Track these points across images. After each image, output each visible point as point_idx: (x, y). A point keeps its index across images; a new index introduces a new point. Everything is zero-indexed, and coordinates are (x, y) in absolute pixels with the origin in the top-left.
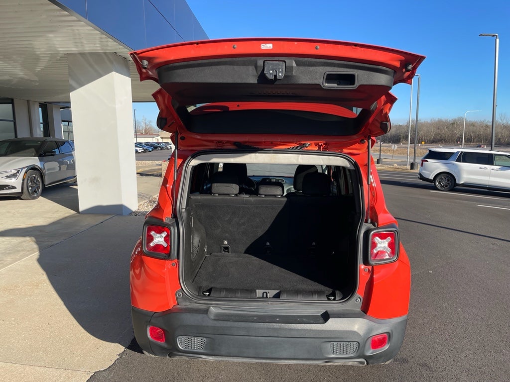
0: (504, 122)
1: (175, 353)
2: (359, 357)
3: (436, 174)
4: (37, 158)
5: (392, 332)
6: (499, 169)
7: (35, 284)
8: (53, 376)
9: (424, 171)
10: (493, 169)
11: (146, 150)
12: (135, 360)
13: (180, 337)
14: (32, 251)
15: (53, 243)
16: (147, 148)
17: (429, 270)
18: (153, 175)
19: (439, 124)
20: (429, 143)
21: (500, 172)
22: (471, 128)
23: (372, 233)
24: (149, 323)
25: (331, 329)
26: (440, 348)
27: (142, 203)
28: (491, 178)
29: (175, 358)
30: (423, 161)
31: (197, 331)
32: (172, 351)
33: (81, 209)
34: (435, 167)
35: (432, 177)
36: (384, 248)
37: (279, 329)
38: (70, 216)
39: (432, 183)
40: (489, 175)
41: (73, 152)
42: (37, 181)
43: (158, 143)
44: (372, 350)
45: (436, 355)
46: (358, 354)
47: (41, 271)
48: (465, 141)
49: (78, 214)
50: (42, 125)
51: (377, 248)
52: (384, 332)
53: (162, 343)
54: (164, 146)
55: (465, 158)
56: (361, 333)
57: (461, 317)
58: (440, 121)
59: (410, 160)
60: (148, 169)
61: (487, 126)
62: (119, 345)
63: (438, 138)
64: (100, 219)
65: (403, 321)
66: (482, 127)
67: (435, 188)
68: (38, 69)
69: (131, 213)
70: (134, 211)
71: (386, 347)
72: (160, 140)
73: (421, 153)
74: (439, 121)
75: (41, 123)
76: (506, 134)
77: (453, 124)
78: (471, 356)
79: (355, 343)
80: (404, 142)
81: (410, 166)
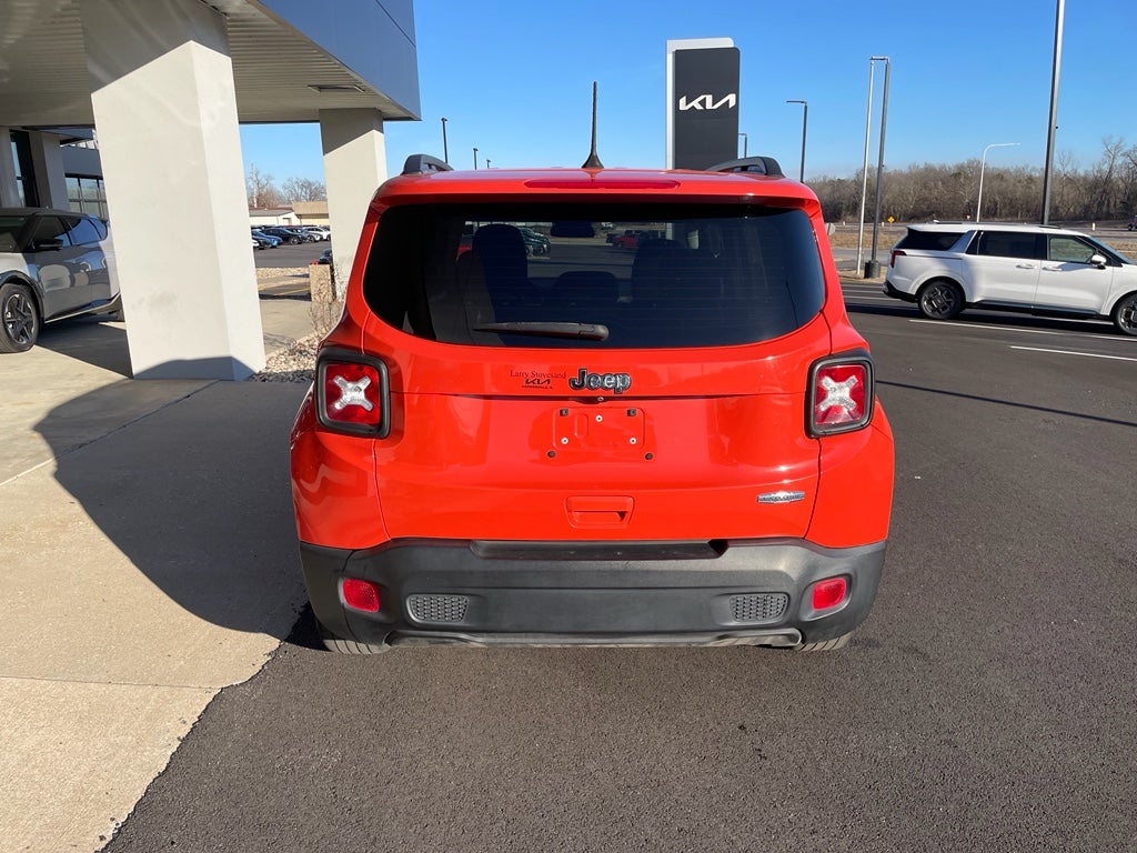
0: (1069, 169)
1: (401, 631)
2: (788, 625)
3: (922, 282)
4: (20, 255)
5: (856, 573)
6: (1060, 267)
7: (58, 523)
8: (131, 700)
9: (896, 277)
10: (1045, 269)
11: (265, 243)
12: (305, 662)
13: (413, 598)
14: (38, 457)
15: (84, 441)
16: (265, 238)
17: (914, 474)
18: (289, 297)
19: (927, 177)
20: (904, 221)
21: (1060, 274)
22: (995, 184)
23: (818, 367)
24: (341, 572)
25: (734, 568)
26: (943, 618)
27: (274, 354)
28: (1039, 288)
29: (402, 646)
30: (895, 254)
31: (450, 583)
32: (393, 628)
33: (136, 368)
34: (922, 267)
35: (913, 290)
36: (842, 400)
37: (624, 571)
38: (110, 385)
39: (913, 301)
40: (1037, 281)
41: (101, 243)
42: (25, 308)
43: (292, 228)
44: (813, 611)
45: (935, 631)
46: (786, 619)
47: (66, 497)
48: (982, 215)
49: (129, 381)
50: (20, 183)
51: (826, 400)
52: (840, 573)
53: (373, 613)
54: (306, 235)
55: (987, 244)
56: (794, 575)
57: (984, 560)
58: (929, 170)
59: (862, 257)
60: (274, 285)
61: (1031, 179)
62: (267, 636)
63: (924, 207)
64: (183, 389)
65: (877, 552)
66: (1019, 182)
67: (921, 314)
68: (10, 40)
69: (252, 376)
70: (257, 372)
71: (844, 604)
72: (296, 222)
73: (886, 242)
74: (926, 169)
75: (18, 178)
76: (1071, 197)
77: (957, 175)
78: (1007, 631)
79: (781, 596)
80: (850, 218)
81: (863, 271)
